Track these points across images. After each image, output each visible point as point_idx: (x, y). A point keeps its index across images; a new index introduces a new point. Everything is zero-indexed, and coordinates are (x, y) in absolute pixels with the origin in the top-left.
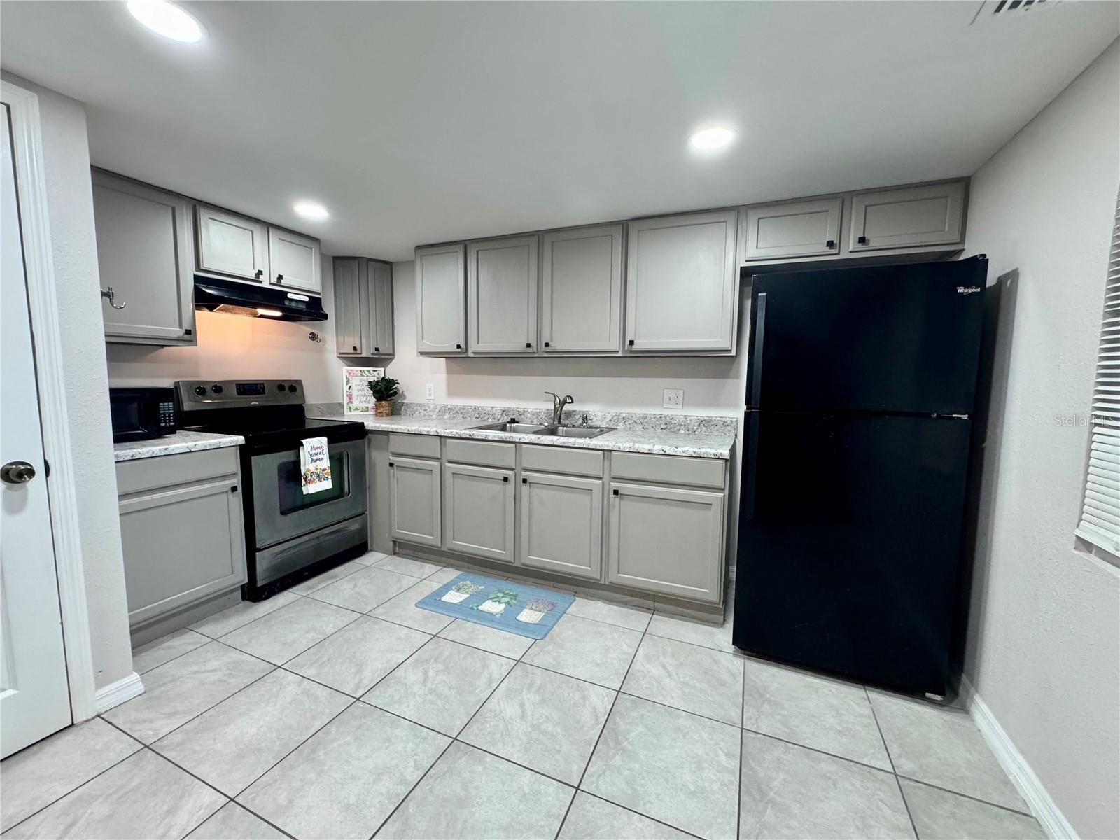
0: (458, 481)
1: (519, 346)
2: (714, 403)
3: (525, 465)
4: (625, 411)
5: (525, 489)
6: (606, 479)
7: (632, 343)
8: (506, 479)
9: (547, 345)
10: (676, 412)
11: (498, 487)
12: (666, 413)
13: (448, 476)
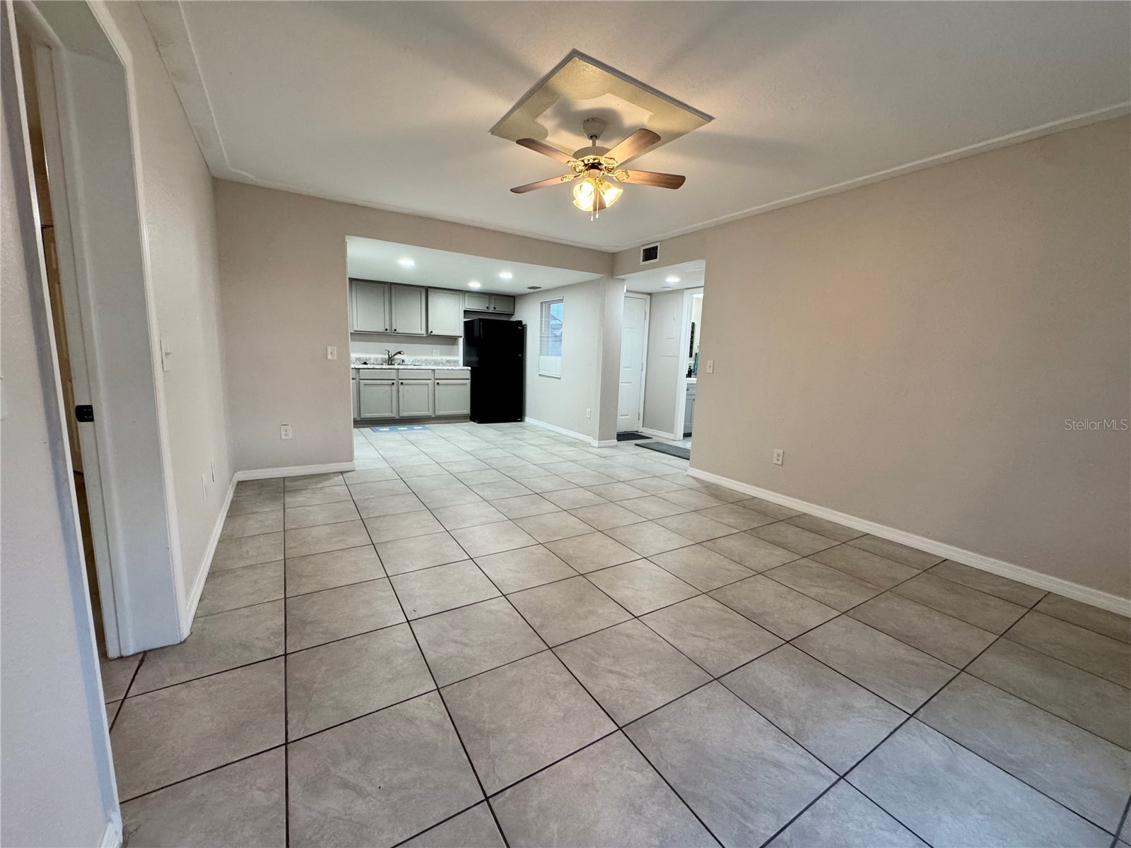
0: (367, 387)
1: (382, 330)
2: (450, 354)
3: (400, 378)
4: (418, 358)
5: (401, 387)
6: (433, 379)
7: (432, 332)
8: (393, 384)
9: (395, 330)
10: (439, 358)
11: (388, 388)
12: (434, 358)
13: (362, 385)
